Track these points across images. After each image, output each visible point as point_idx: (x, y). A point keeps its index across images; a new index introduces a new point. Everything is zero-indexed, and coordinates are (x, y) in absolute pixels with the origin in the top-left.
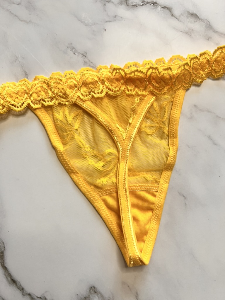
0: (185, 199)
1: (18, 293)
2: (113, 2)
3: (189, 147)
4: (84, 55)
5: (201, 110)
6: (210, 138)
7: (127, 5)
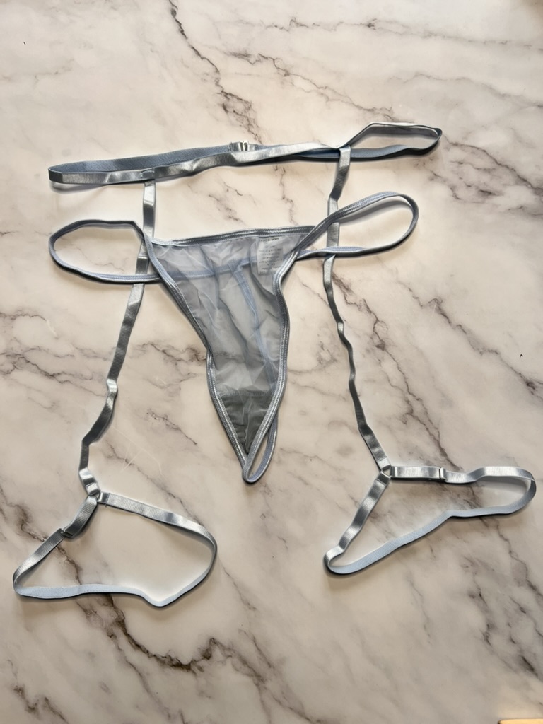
0: (285, 541)
1: (144, 656)
2: (184, 361)
3: (281, 491)
4: (165, 418)
5: (289, 453)
6: (300, 478)
7: (199, 360)
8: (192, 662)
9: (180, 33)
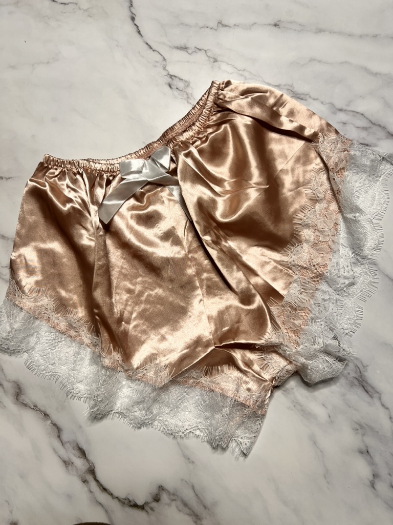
8: (145, 503)
9: (138, 33)
